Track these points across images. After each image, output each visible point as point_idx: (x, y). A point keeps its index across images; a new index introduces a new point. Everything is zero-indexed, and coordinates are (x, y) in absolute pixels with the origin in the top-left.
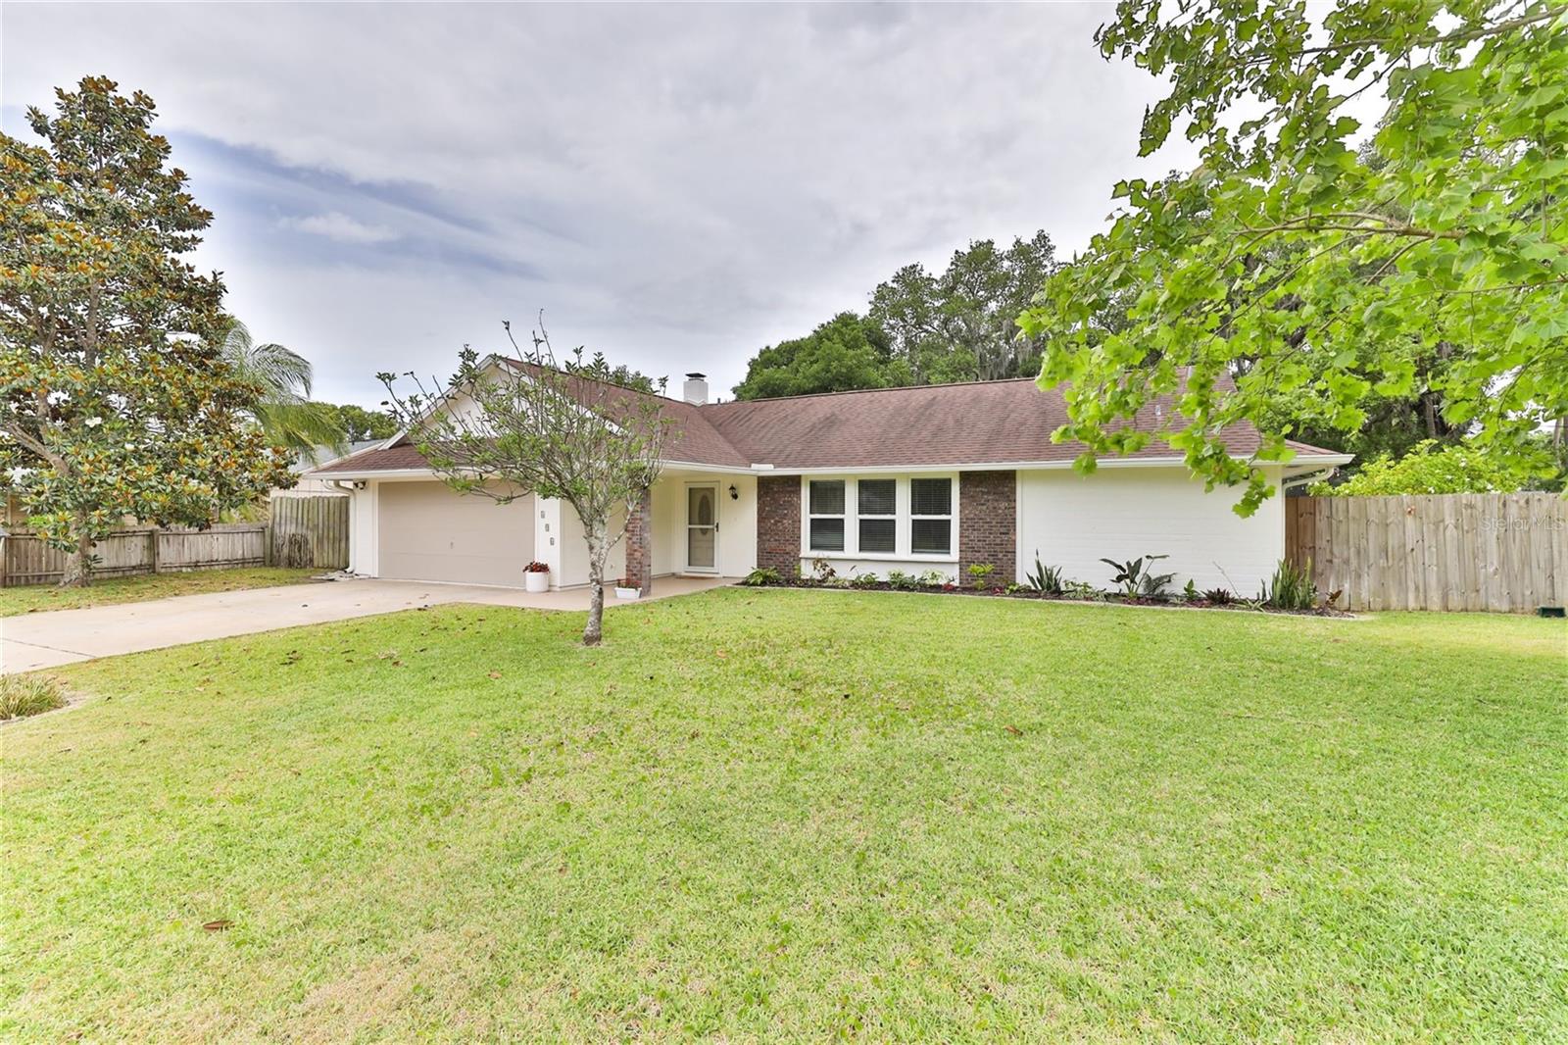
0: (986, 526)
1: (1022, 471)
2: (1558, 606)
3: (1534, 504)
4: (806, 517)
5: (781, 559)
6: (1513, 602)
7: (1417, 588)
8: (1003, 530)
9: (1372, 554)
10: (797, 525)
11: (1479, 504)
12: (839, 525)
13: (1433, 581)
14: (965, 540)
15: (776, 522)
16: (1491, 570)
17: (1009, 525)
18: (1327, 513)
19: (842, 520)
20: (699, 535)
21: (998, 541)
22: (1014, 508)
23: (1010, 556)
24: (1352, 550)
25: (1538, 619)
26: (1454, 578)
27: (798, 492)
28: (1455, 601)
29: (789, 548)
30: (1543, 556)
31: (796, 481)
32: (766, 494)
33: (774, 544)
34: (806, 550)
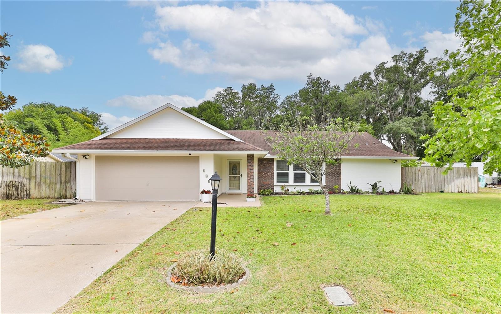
0: (333, 175)
1: (343, 159)
2: (442, 190)
3: (439, 169)
4: (275, 172)
5: (267, 186)
6: (436, 190)
7: (421, 188)
8: (338, 176)
9: (413, 180)
10: (273, 175)
11: (430, 169)
12: (287, 174)
13: (423, 186)
14: (327, 179)
15: (265, 174)
16: (432, 183)
17: (339, 174)
18: (405, 171)
19: (288, 173)
20: (233, 179)
21: (337, 179)
22: (341, 169)
23: (340, 183)
24: (410, 180)
25: (440, 193)
26: (427, 185)
27: (273, 164)
28: (427, 191)
29: (270, 182)
30: (440, 180)
31: (272, 160)
32: (261, 164)
33: (264, 181)
34: (275, 183)
